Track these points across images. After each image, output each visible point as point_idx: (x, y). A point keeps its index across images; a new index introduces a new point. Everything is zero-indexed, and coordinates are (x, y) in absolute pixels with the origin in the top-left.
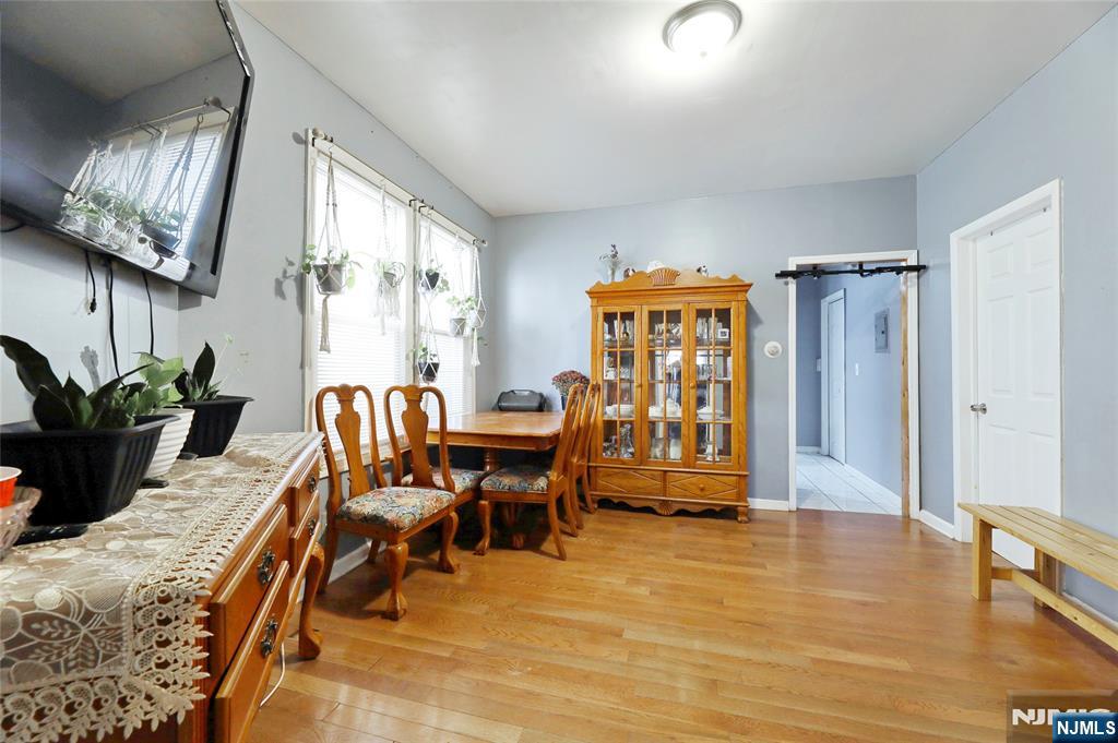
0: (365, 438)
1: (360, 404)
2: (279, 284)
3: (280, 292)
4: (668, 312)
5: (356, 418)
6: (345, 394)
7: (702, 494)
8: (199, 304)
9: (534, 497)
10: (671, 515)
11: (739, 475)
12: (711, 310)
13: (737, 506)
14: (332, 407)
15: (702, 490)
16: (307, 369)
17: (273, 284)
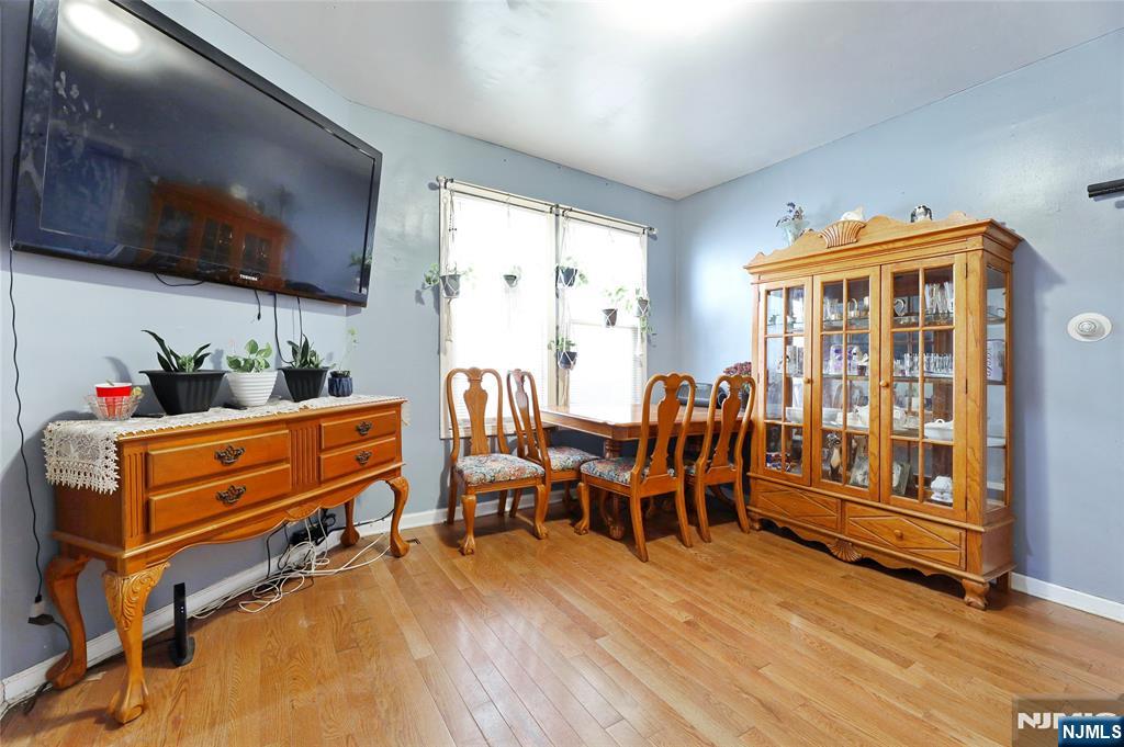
0: (490, 412)
1: (489, 383)
2: (418, 294)
3: (419, 299)
4: (848, 280)
5: (483, 396)
6: (475, 376)
7: (900, 543)
8: (360, 312)
9: (619, 488)
10: (851, 563)
11: (967, 530)
12: (918, 271)
13: (962, 577)
14: (461, 385)
15: (901, 537)
16: (442, 355)
17: (414, 293)
